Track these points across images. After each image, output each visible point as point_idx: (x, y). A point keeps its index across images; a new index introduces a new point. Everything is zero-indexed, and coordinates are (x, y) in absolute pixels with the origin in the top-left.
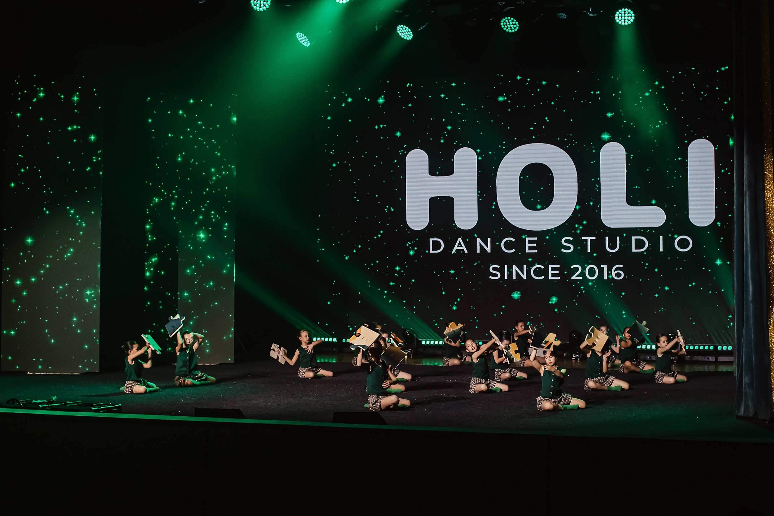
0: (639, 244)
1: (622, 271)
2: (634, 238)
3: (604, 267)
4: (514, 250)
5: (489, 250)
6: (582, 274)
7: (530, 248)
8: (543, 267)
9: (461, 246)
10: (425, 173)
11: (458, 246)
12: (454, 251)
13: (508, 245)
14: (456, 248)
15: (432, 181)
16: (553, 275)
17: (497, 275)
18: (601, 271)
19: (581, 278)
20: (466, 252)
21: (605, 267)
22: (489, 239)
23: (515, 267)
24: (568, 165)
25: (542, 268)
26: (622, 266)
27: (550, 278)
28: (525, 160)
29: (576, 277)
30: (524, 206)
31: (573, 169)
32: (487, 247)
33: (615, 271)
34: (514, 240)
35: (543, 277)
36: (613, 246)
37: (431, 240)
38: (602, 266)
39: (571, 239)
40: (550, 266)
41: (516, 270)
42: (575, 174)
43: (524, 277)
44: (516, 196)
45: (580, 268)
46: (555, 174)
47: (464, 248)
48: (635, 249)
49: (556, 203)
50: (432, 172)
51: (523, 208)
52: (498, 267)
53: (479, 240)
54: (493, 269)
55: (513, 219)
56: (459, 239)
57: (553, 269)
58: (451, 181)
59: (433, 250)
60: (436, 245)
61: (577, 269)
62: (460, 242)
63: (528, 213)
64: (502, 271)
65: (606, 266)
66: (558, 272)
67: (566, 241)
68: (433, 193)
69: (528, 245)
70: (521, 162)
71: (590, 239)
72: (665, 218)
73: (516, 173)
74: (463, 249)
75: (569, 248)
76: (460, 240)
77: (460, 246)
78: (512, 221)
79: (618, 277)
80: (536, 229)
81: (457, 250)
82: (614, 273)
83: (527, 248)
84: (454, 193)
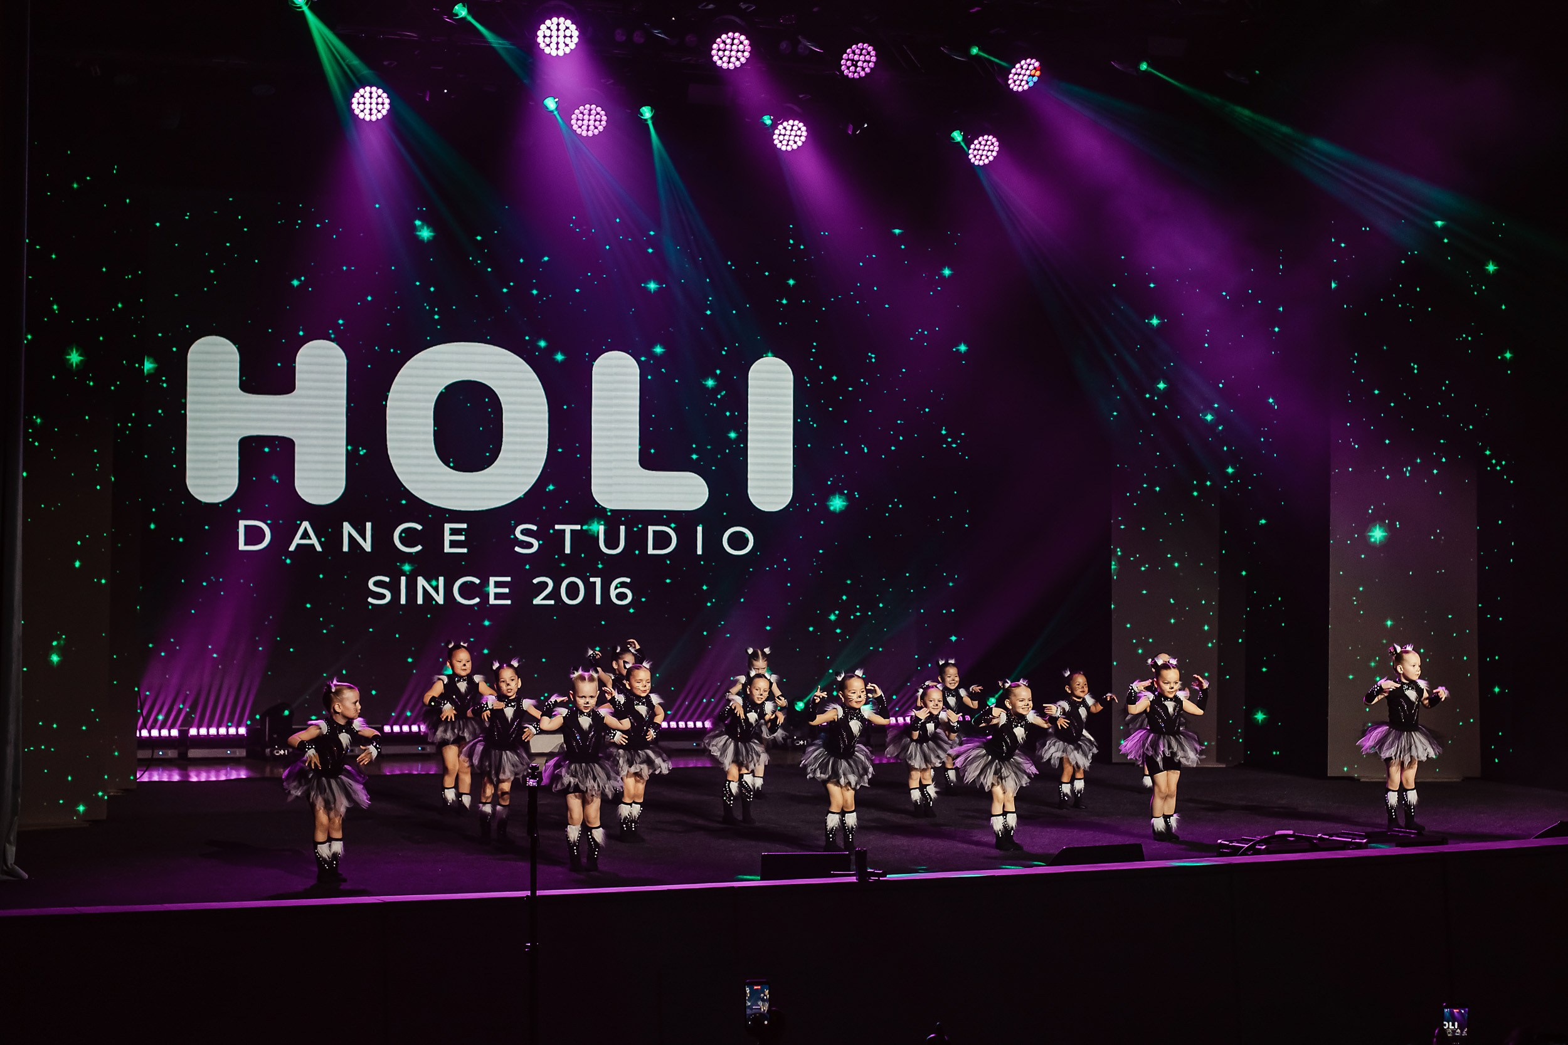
0: (662, 540)
1: (629, 589)
2: (651, 529)
3: (595, 582)
4: (419, 548)
5: (367, 546)
6: (555, 594)
7: (453, 544)
8: (477, 581)
9: (310, 538)
10: (232, 386)
11: (302, 538)
12: (292, 548)
13: (409, 538)
14: (297, 540)
15: (247, 403)
16: (498, 596)
17: (383, 596)
18: (591, 588)
19: (552, 602)
20: (319, 548)
21: (598, 581)
22: (369, 525)
23: (421, 581)
24: (531, 388)
25: (475, 583)
26: (628, 580)
27: (492, 601)
28: (446, 373)
29: (542, 600)
30: (441, 462)
31: (539, 396)
32: (365, 539)
33: (616, 588)
34: (419, 527)
35: (477, 600)
36: (612, 542)
37: (242, 524)
38: (592, 580)
39: (534, 528)
40: (492, 580)
41: (423, 586)
42: (544, 405)
43: (440, 599)
44: (425, 441)
45: (551, 584)
46: (506, 404)
47: (314, 541)
48: (654, 549)
49: (505, 459)
50: (248, 386)
51: (439, 466)
52: (387, 579)
53: (347, 528)
54: (376, 584)
55: (419, 486)
56: (304, 522)
57: (498, 585)
58: (289, 404)
59: (246, 544)
60: (254, 535)
61: (545, 585)
62: (306, 528)
63: (450, 474)
64: (394, 588)
65: (600, 579)
66: (506, 590)
67: (525, 532)
68: (247, 428)
69: (448, 538)
70: (438, 377)
71: (572, 530)
72: (706, 494)
73: (427, 396)
74: (313, 546)
75: (530, 545)
76: (306, 524)
77: (305, 535)
78: (415, 490)
79: (622, 600)
80: (465, 507)
81: (298, 545)
82: (613, 594)
83: (447, 544)
84: (294, 429)
